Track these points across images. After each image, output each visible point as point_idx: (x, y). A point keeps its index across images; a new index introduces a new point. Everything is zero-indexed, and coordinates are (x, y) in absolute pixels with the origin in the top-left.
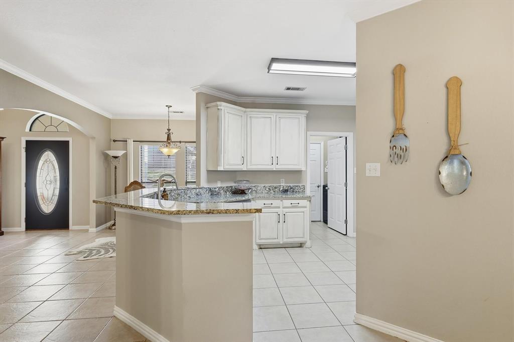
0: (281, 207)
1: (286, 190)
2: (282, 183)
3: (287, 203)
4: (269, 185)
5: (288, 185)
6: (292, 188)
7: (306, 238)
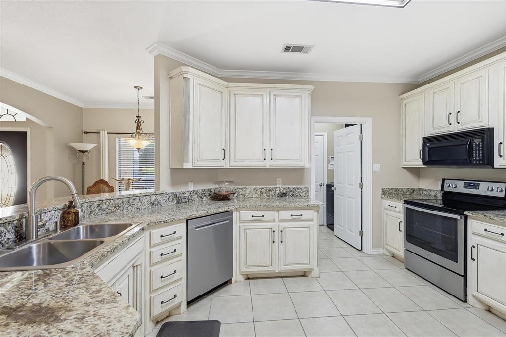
0: (277, 220)
1: (284, 193)
2: (279, 184)
3: (285, 214)
4: (261, 187)
5: (287, 186)
6: (291, 191)
7: (313, 264)
